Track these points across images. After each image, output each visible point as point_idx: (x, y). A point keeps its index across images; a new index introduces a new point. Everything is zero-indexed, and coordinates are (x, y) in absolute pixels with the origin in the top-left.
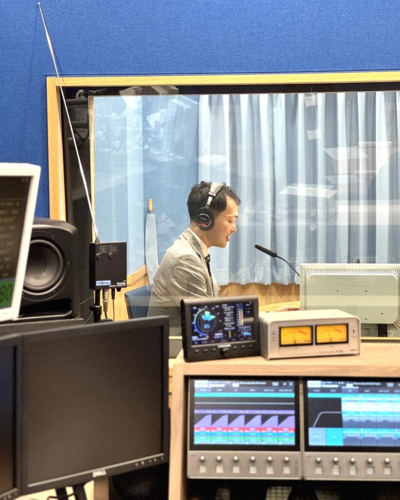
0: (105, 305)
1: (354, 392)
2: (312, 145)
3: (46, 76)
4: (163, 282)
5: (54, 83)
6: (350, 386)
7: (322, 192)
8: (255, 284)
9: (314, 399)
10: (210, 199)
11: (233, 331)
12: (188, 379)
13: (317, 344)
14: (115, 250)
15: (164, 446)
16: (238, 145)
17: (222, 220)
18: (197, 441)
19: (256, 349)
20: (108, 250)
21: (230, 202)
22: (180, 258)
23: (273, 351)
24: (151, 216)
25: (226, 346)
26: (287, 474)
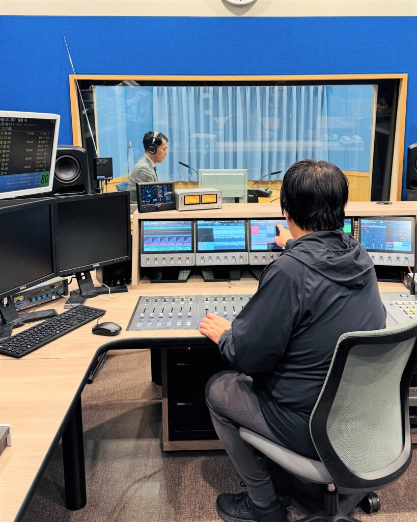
0: (102, 188)
1: (219, 225)
2: (207, 118)
3: (69, 74)
4: (133, 180)
5: (73, 78)
6: (217, 222)
7: (212, 136)
8: (181, 182)
9: (201, 229)
10: (154, 139)
11: (162, 198)
12: (140, 221)
13: (202, 203)
14: (106, 161)
15: (129, 251)
16: (172, 117)
17: (160, 149)
18: (145, 250)
19: (173, 207)
20: (103, 161)
21: (164, 141)
22: (141, 168)
23: (181, 206)
24: (131, 149)
25: (158, 205)
26: (188, 263)
